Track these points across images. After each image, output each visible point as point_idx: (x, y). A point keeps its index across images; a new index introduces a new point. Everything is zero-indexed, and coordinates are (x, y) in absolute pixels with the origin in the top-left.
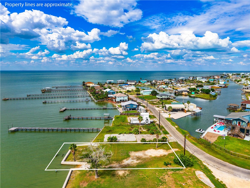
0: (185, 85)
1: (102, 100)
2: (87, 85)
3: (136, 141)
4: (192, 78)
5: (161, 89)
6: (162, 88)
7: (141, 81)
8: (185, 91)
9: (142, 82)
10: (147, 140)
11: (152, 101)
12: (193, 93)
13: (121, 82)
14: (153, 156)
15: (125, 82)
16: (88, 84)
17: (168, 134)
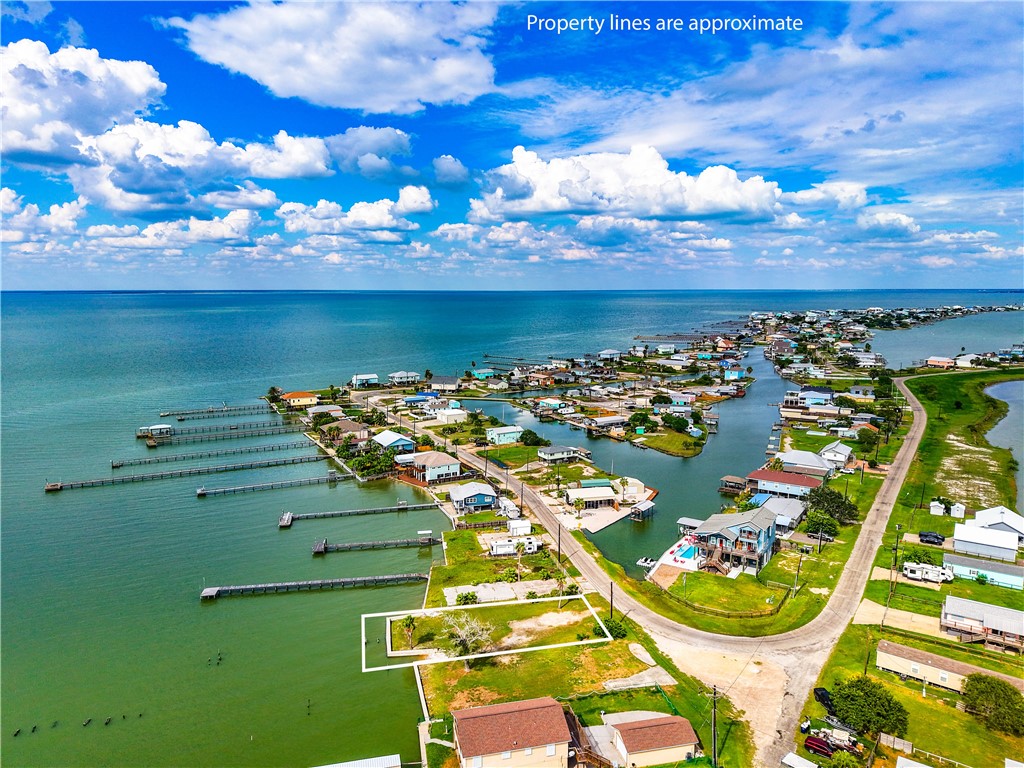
0: (618, 390)
1: (381, 476)
2: (292, 404)
3: (516, 599)
4: (643, 349)
5: (545, 413)
6: (549, 410)
7: (475, 373)
8: (617, 425)
9: (477, 376)
10: (539, 595)
11: (528, 472)
12: (640, 429)
13: (405, 380)
14: (555, 625)
15: (418, 378)
16: (296, 400)
17: (579, 574)
